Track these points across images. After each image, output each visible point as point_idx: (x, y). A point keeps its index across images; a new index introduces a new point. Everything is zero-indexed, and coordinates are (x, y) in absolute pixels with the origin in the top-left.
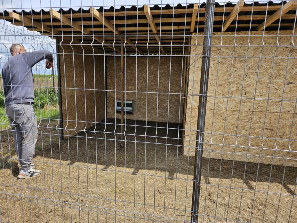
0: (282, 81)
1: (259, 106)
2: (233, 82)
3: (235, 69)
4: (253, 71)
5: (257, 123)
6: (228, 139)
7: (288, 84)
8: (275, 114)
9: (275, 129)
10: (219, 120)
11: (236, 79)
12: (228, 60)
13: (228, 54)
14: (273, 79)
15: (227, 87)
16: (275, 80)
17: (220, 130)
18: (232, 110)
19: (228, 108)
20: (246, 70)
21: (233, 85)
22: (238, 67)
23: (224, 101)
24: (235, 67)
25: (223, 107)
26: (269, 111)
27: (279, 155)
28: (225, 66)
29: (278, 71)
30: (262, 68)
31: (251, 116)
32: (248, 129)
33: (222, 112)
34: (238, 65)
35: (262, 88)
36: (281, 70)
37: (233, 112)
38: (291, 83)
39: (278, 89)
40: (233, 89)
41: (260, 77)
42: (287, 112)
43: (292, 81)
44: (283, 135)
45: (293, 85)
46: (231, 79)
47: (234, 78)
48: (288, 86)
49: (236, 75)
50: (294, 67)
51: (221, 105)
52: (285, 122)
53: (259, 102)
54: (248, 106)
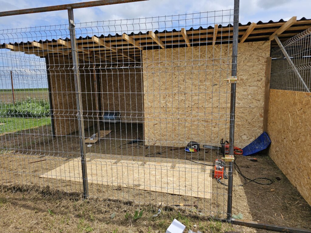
0: (209, 83)
1: (195, 104)
2: (175, 86)
3: (175, 76)
4: (188, 77)
5: (196, 116)
6: (176, 131)
7: (214, 85)
8: (208, 109)
9: (209, 120)
10: (168, 116)
11: (176, 83)
12: (170, 70)
13: (169, 65)
14: (203, 82)
15: (171, 90)
16: (205, 83)
17: (170, 124)
18: (176, 107)
19: (173, 106)
20: (183, 77)
21: (175, 88)
22: (177, 74)
23: (170, 101)
24: (175, 75)
25: (170, 106)
26: (203, 107)
27: (215, 141)
28: (168, 74)
29: (206, 75)
30: (194, 74)
31: (191, 111)
32: (190, 121)
33: (170, 109)
34: (177, 73)
35: (196, 89)
36: (207, 75)
37: (177, 109)
38: (216, 85)
39: (207, 89)
40: (176, 92)
41: (194, 81)
42: (216, 107)
43: (217, 83)
44: (216, 125)
45: (217, 86)
46: (173, 84)
47: (176, 82)
48: (214, 87)
49: (176, 80)
50: (216, 72)
51: (168, 104)
52: (216, 115)
53: (195, 101)
54: (188, 104)
